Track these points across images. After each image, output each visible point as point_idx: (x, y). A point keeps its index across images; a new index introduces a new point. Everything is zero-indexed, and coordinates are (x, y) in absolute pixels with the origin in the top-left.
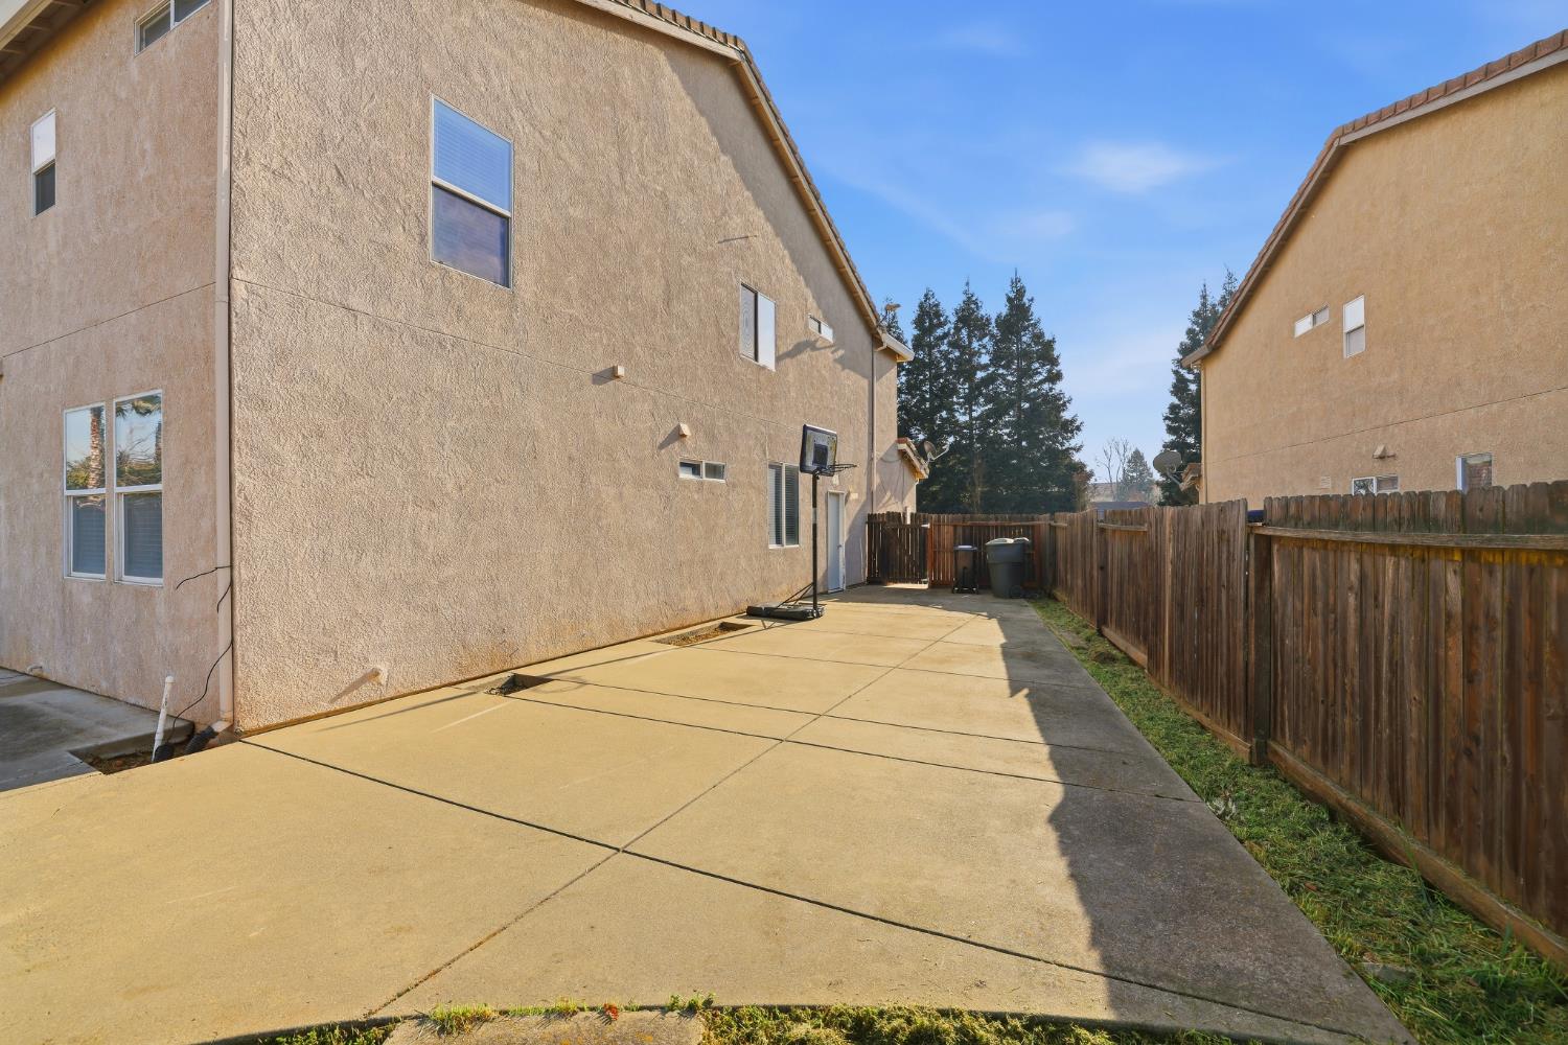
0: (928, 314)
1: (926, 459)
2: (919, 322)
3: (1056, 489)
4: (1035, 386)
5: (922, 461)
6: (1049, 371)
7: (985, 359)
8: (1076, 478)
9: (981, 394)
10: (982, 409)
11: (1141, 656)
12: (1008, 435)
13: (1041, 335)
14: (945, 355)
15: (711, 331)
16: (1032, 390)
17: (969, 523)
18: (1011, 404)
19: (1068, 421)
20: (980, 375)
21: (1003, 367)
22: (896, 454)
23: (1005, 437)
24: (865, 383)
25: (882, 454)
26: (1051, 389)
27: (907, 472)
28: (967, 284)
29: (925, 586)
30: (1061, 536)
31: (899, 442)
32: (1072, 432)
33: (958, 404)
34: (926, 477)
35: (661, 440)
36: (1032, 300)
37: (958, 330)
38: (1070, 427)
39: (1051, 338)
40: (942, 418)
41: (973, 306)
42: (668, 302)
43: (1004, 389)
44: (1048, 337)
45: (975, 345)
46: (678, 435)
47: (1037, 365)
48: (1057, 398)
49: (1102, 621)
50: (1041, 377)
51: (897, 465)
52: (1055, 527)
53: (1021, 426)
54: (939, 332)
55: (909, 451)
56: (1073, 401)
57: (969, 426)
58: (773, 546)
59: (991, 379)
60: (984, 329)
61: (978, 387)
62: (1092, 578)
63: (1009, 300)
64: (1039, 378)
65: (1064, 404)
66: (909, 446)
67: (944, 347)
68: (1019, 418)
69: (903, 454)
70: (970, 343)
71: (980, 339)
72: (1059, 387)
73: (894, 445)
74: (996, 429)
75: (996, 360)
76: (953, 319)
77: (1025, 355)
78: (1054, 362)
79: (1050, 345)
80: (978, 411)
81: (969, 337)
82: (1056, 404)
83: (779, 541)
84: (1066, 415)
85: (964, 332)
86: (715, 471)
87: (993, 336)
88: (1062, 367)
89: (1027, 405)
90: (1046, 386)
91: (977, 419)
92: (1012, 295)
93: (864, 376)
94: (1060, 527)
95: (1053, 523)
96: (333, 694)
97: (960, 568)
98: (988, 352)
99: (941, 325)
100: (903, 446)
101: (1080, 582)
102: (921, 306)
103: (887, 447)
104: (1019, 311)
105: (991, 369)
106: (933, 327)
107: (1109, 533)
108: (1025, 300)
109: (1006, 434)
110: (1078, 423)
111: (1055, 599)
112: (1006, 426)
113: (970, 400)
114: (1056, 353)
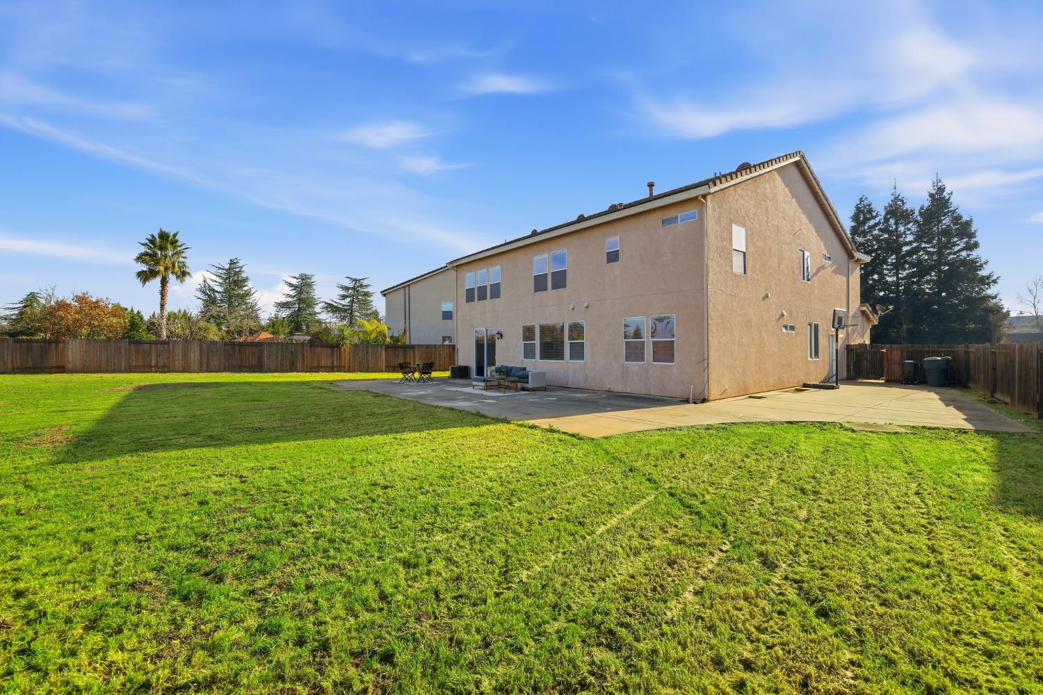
0: (862, 211)
1: (877, 314)
2: (855, 218)
3: (974, 326)
4: (955, 253)
5: (875, 315)
6: (967, 243)
7: (910, 238)
8: (991, 317)
9: (906, 262)
10: (907, 272)
11: (1008, 400)
12: (930, 289)
13: (960, 217)
14: (876, 238)
15: (791, 273)
16: (952, 256)
17: (911, 349)
18: (932, 268)
19: (984, 277)
20: (905, 249)
21: (925, 243)
22: (859, 312)
23: (927, 291)
24: (845, 279)
25: (853, 313)
26: (969, 255)
27: (865, 320)
28: (895, 188)
29: (883, 381)
30: (972, 356)
31: (862, 306)
32: (988, 284)
33: (886, 269)
34: (877, 324)
35: (778, 317)
36: (951, 193)
37: (886, 220)
38: (986, 281)
39: (969, 219)
40: (874, 280)
41: (899, 203)
42: (779, 266)
43: (926, 258)
44: (965, 218)
45: (902, 229)
46: (783, 315)
47: (955, 239)
48: (973, 262)
49: (994, 391)
50: (959, 248)
51: (860, 319)
52: (969, 352)
53: (941, 284)
54: (872, 222)
55: (867, 310)
56: (989, 263)
57: (897, 285)
58: (810, 359)
59: (915, 251)
60: (908, 218)
61: (904, 257)
62: (988, 373)
63: (931, 195)
64: (957, 248)
65: (981, 265)
66: (868, 308)
67: (876, 232)
68: (940, 277)
69: (863, 312)
70: (897, 228)
71: (906, 225)
72: (975, 254)
73: (859, 308)
74: (918, 285)
75: (919, 237)
76: (883, 213)
77: (947, 232)
78: (972, 235)
79: (968, 224)
80: (903, 274)
81: (896, 223)
82: (974, 266)
83: (811, 357)
84: (983, 273)
85: (892, 221)
86: (792, 328)
87: (917, 222)
88: (979, 238)
89: (947, 268)
90: (964, 254)
91: (903, 279)
92: (934, 192)
93: (844, 275)
94: (972, 352)
95: (966, 349)
96: (720, 393)
97: (906, 372)
98: (912, 233)
99: (873, 218)
100: (864, 308)
101: (982, 376)
102: (857, 207)
103: (855, 309)
104: (939, 202)
105: (915, 245)
106: (866, 220)
107: (997, 354)
108: (945, 194)
109: (927, 288)
110: (995, 277)
111: (969, 388)
112: (928, 282)
113: (898, 266)
114: (973, 229)
